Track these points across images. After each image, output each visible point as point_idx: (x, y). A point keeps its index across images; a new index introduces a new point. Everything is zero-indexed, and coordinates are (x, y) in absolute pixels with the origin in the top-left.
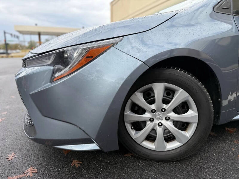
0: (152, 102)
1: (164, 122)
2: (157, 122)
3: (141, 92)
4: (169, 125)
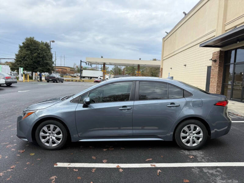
0: (50, 130)
1: (53, 137)
2: (50, 137)
3: (46, 127)
4: (54, 138)
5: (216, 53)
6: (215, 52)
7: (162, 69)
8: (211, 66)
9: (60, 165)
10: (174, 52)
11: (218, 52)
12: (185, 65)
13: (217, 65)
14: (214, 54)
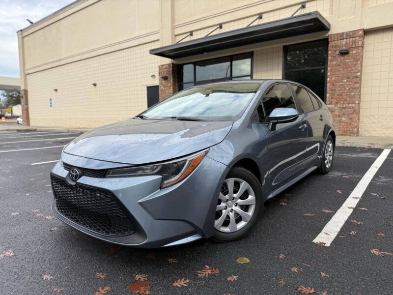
0: (226, 193)
1: (234, 208)
2: (229, 209)
5: (166, 66)
6: (164, 65)
7: (26, 91)
8: (158, 86)
9: (327, 236)
10: (60, 60)
11: (169, 65)
12: (95, 85)
13: (169, 85)
14: (161, 67)
